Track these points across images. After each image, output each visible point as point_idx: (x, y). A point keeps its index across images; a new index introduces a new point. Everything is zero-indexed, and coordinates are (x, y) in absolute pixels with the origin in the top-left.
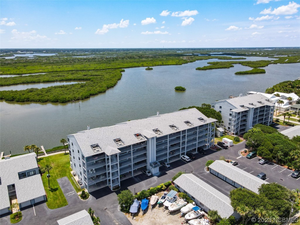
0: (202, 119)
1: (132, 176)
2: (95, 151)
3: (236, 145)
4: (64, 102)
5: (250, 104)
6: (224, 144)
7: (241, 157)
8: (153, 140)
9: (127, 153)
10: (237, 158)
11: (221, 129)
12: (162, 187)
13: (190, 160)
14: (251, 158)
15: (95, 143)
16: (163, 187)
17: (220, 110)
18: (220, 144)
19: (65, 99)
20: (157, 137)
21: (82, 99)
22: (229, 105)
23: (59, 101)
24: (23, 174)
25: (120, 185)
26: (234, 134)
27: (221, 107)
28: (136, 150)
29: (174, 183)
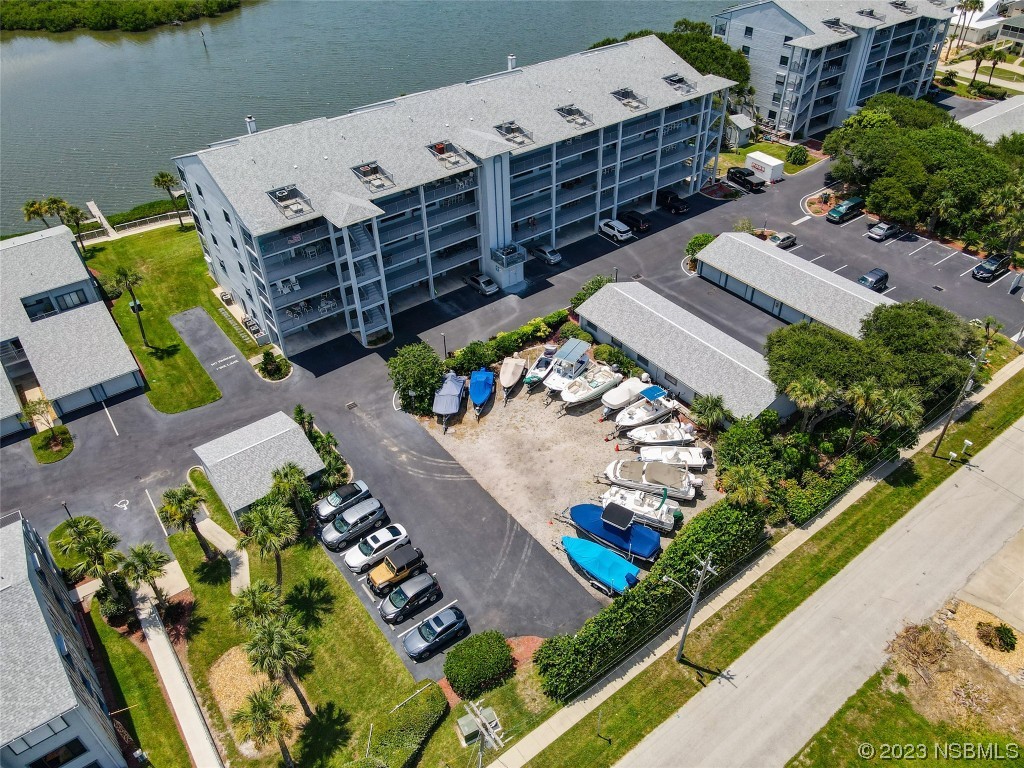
0: (681, 81)
1: (429, 295)
2: (289, 213)
3: (791, 179)
4: (143, 26)
5: (861, 13)
6: (752, 174)
7: (808, 217)
8: (498, 165)
9: (408, 216)
10: (795, 223)
11: (743, 121)
12: (537, 329)
13: (630, 234)
14: (844, 222)
15: (284, 182)
16: (539, 331)
17: (747, 42)
18: (740, 176)
19: (143, 13)
20: (515, 153)
21: (211, 15)
22: (783, 19)
23: (119, 23)
24: (40, 302)
25: (391, 330)
26: (787, 137)
27: (749, 31)
28: (437, 206)
29: (576, 317)
